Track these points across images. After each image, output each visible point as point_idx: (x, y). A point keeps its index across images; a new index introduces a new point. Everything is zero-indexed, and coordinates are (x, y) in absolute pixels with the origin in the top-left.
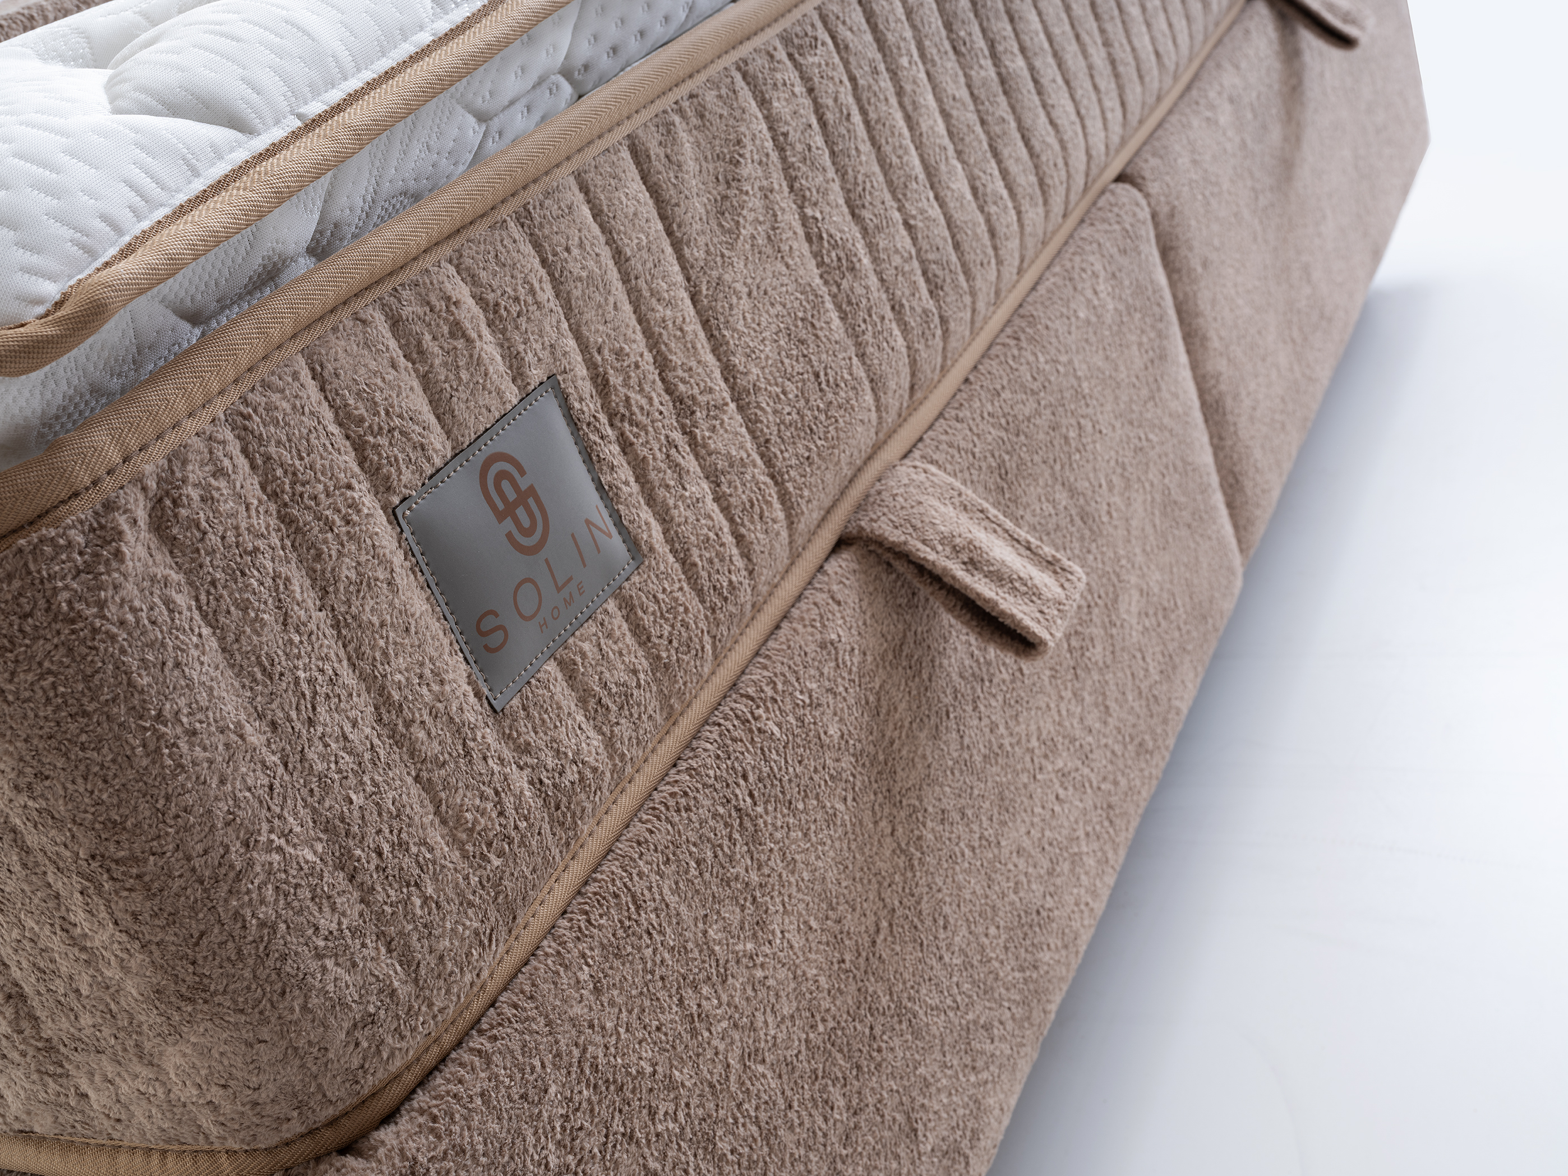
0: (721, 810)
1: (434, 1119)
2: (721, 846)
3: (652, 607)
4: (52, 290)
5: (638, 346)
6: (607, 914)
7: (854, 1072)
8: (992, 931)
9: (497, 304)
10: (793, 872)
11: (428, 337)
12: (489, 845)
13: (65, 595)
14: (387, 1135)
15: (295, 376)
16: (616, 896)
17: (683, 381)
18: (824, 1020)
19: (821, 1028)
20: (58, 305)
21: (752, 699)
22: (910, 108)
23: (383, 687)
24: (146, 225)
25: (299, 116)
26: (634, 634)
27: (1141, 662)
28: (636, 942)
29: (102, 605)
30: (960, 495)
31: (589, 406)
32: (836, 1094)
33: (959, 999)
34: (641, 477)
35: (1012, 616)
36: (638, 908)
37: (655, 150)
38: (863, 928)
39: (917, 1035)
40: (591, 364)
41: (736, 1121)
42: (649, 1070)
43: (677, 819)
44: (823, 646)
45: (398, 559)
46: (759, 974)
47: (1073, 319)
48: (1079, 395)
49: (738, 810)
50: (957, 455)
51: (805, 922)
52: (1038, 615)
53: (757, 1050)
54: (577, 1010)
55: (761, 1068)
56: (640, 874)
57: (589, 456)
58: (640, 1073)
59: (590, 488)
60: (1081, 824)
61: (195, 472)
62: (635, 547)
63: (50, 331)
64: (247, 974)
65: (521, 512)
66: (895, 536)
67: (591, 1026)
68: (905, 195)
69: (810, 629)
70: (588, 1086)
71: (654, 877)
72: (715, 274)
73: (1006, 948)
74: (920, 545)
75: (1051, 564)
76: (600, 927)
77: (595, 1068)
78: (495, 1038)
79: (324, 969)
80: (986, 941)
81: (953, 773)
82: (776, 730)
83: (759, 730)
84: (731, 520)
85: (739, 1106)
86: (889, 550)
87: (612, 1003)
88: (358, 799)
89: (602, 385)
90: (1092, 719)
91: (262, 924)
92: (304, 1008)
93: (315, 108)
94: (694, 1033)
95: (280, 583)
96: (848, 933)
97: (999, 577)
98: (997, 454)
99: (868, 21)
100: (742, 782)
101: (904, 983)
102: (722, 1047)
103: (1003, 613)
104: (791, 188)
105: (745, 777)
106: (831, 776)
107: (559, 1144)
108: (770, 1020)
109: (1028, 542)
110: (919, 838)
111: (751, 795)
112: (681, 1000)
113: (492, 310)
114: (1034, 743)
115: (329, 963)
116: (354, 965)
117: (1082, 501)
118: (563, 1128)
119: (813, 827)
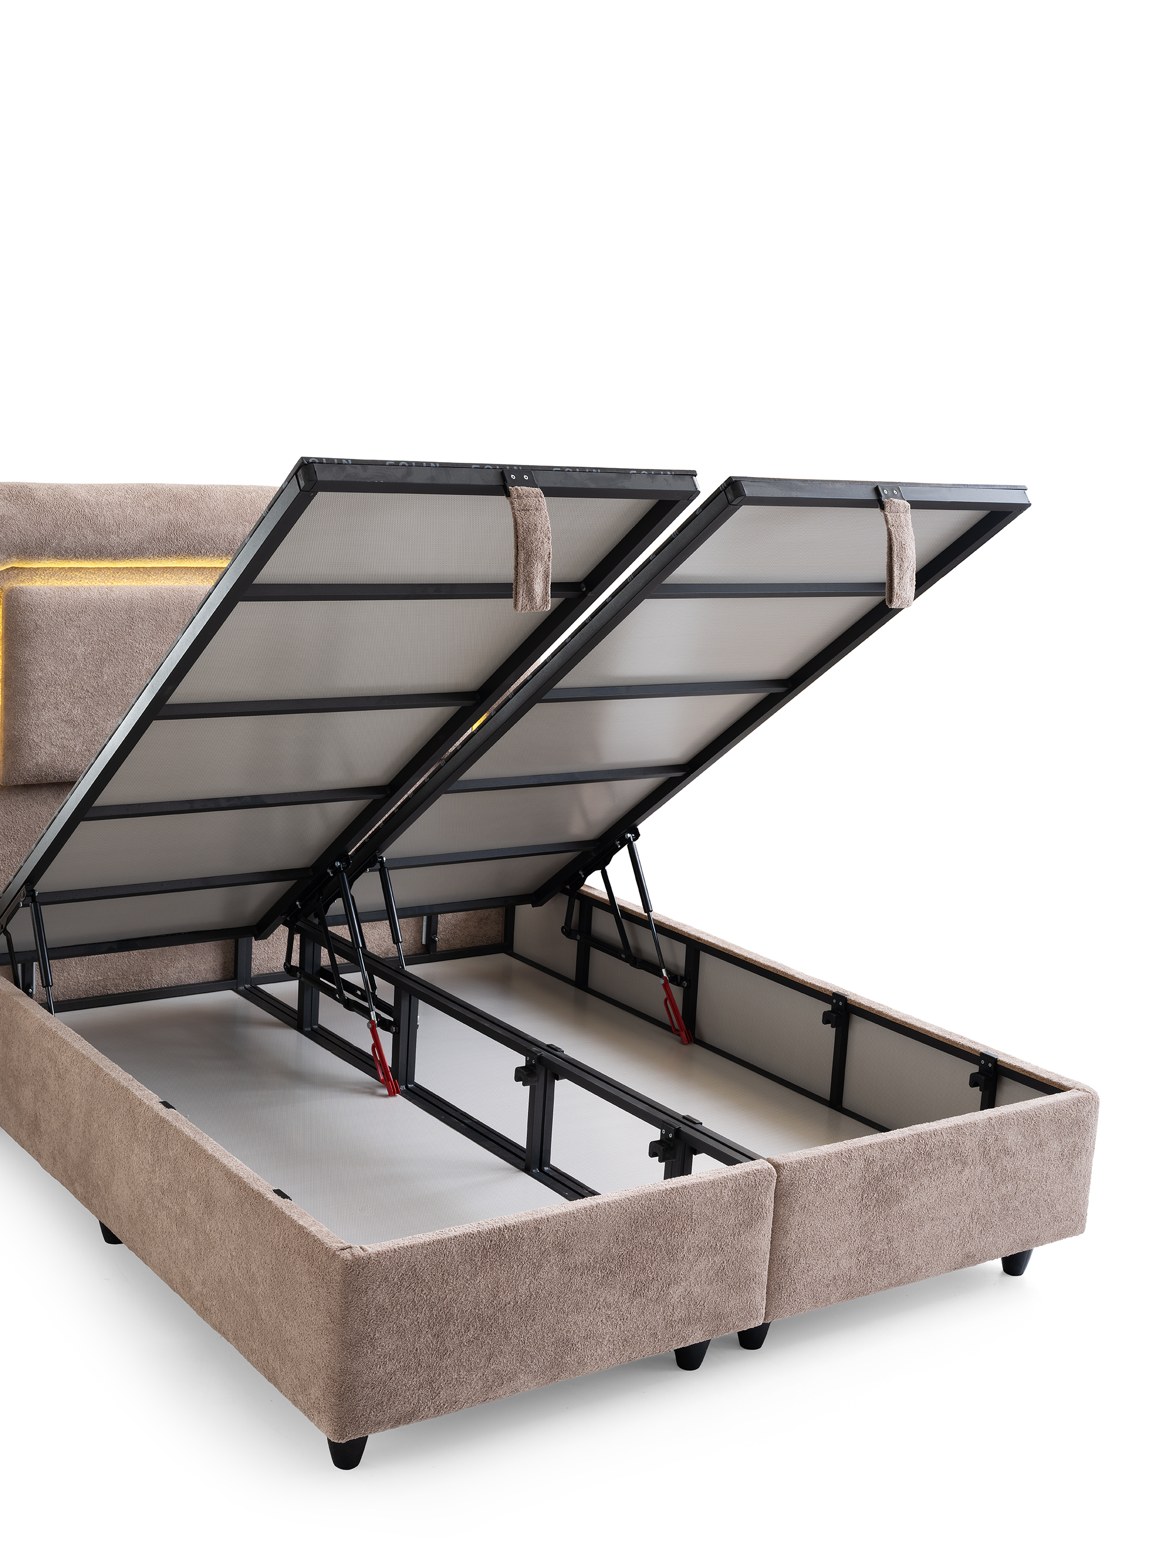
0: (480, 1244)
7: (480, 1329)
8: (550, 1335)
10: (491, 1271)
18: (479, 1310)
19: (477, 1311)
27: (671, 1310)
28: (440, 1255)
32: (472, 1329)
33: (526, 1341)
36: (445, 1248)
38: (504, 1299)
39: (506, 1337)
41: (441, 1310)
43: (467, 1238)
46: (467, 1285)
48: (690, 1217)
50: (620, 1208)
51: (487, 1284)
53: (456, 1301)
55: (454, 1305)
56: (451, 1243)
58: (425, 1280)
60: (608, 1336)
70: (412, 1273)
71: (453, 1245)
73: (553, 1344)
76: (435, 1246)
77: (415, 1270)
80: (546, 1335)
82: (507, 1237)
85: (444, 1308)
87: (427, 1262)
90: (634, 1311)
94: (442, 1283)
96: (499, 1297)
98: (636, 1215)
101: (510, 1322)
102: (447, 1292)
105: (491, 1241)
106: (517, 1258)
107: (398, 1278)
108: (464, 1297)
110: (538, 1293)
111: (490, 1246)
112: (443, 1274)
114: (601, 1300)
117: (670, 1247)
118: (401, 1276)
119: (504, 1265)
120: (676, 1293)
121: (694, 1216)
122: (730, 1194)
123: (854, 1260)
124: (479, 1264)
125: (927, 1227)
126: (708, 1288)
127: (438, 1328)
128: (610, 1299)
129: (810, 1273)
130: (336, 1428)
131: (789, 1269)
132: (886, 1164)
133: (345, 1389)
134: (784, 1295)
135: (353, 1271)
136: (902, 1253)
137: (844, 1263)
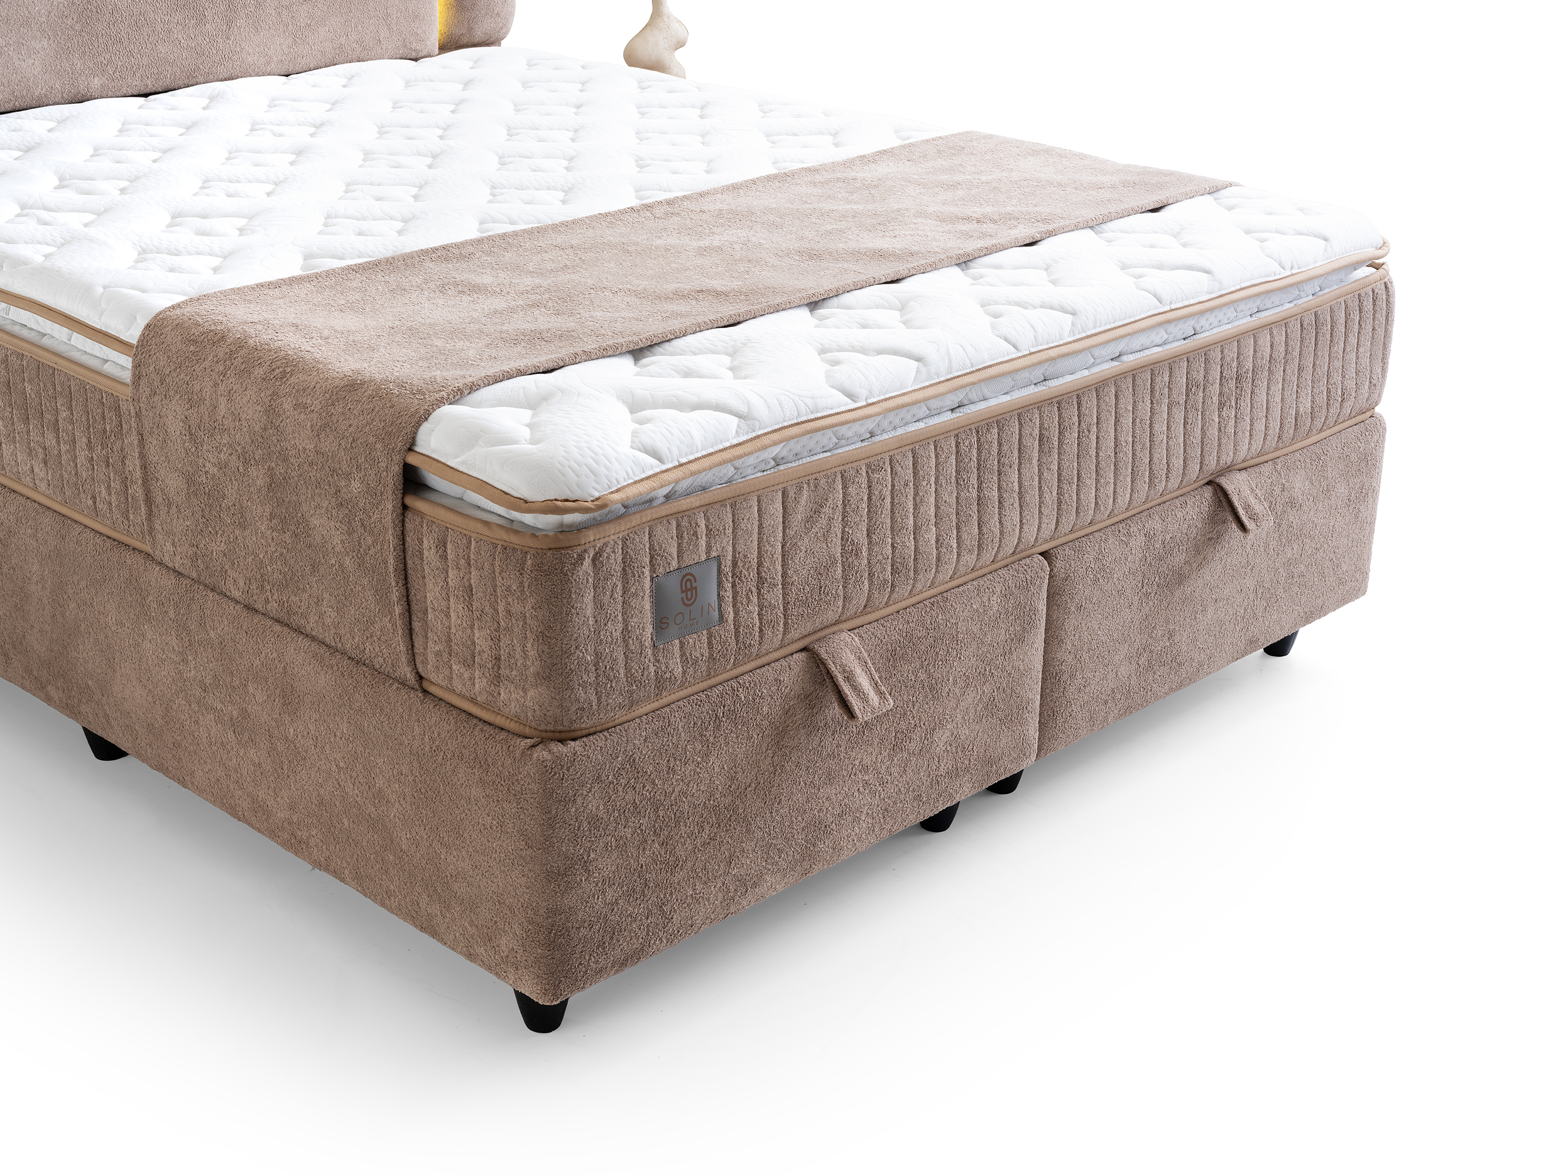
0: (710, 712)
1: (586, 745)
2: (705, 723)
3: (718, 639)
4: (597, 495)
5: (754, 556)
6: (659, 721)
7: (717, 825)
8: (799, 818)
9: (711, 530)
10: (726, 747)
11: (686, 533)
12: (635, 682)
13: (567, 568)
14: (572, 743)
15: (644, 532)
16: (664, 718)
17: (765, 572)
18: (714, 800)
19: (712, 802)
20: (597, 499)
21: (740, 684)
22: (918, 501)
23: (627, 624)
24: (625, 484)
25: (678, 461)
26: (708, 644)
27: (936, 763)
28: (663, 734)
29: (573, 574)
30: (860, 653)
31: (727, 569)
32: (707, 828)
33: (772, 832)
34: (734, 598)
35: (851, 703)
36: (669, 725)
37: (791, 494)
38: (744, 781)
39: (748, 831)
40: (734, 556)
41: (668, 809)
42: (649, 773)
43: (694, 707)
44: (776, 680)
45: (648, 592)
46: (698, 770)
47: (969, 607)
48: (955, 639)
49: (716, 715)
50: (874, 638)
51: (723, 765)
52: (862, 708)
53: (686, 793)
54: (637, 742)
55: (684, 799)
56: (675, 716)
57: (720, 584)
58: (646, 772)
59: (716, 594)
60: (866, 808)
61: (608, 550)
62: (722, 618)
63: (593, 507)
64: (561, 680)
65: (689, 593)
66: (824, 656)
67: (639, 749)
68: (898, 534)
69: (774, 672)
70: (630, 764)
71: (678, 719)
72: (795, 541)
73: (803, 830)
74: (831, 663)
75: (881, 694)
76: (655, 724)
77: (634, 761)
78: (611, 735)
79: (579, 689)
80: (795, 820)
81: (810, 751)
82: (743, 698)
83: (737, 695)
84: (761, 623)
85: (672, 805)
86: (820, 660)
87: (648, 747)
88: (607, 650)
89: (735, 564)
90: (895, 771)
91: (570, 669)
92: (569, 696)
93: (684, 460)
94: (668, 773)
95: (615, 585)
96: (737, 779)
97: (856, 688)
98: (894, 646)
99: (913, 465)
100: (722, 708)
101: (752, 810)
102: (675, 783)
103: (848, 700)
104: (843, 519)
105: (724, 707)
106: (757, 724)
107: (614, 774)
108: (695, 787)
109: (877, 682)
110: (783, 766)
111: (723, 714)
112: (669, 760)
113: (709, 531)
114: (857, 762)
115: (581, 688)
116: (586, 693)
117: (933, 682)
118: (617, 771)
119: (741, 737)
120: (942, 737)
121: (961, 636)
122: (999, 601)
123: (1135, 666)
124: (711, 739)
125: (1210, 611)
126: (977, 727)
127: (666, 833)
128: (867, 761)
129: (1087, 690)
130: (547, 987)
131: (1065, 688)
132: (1168, 537)
133: (555, 934)
134: (1060, 721)
135: (555, 774)
136: (1184, 648)
137: (1123, 671)
